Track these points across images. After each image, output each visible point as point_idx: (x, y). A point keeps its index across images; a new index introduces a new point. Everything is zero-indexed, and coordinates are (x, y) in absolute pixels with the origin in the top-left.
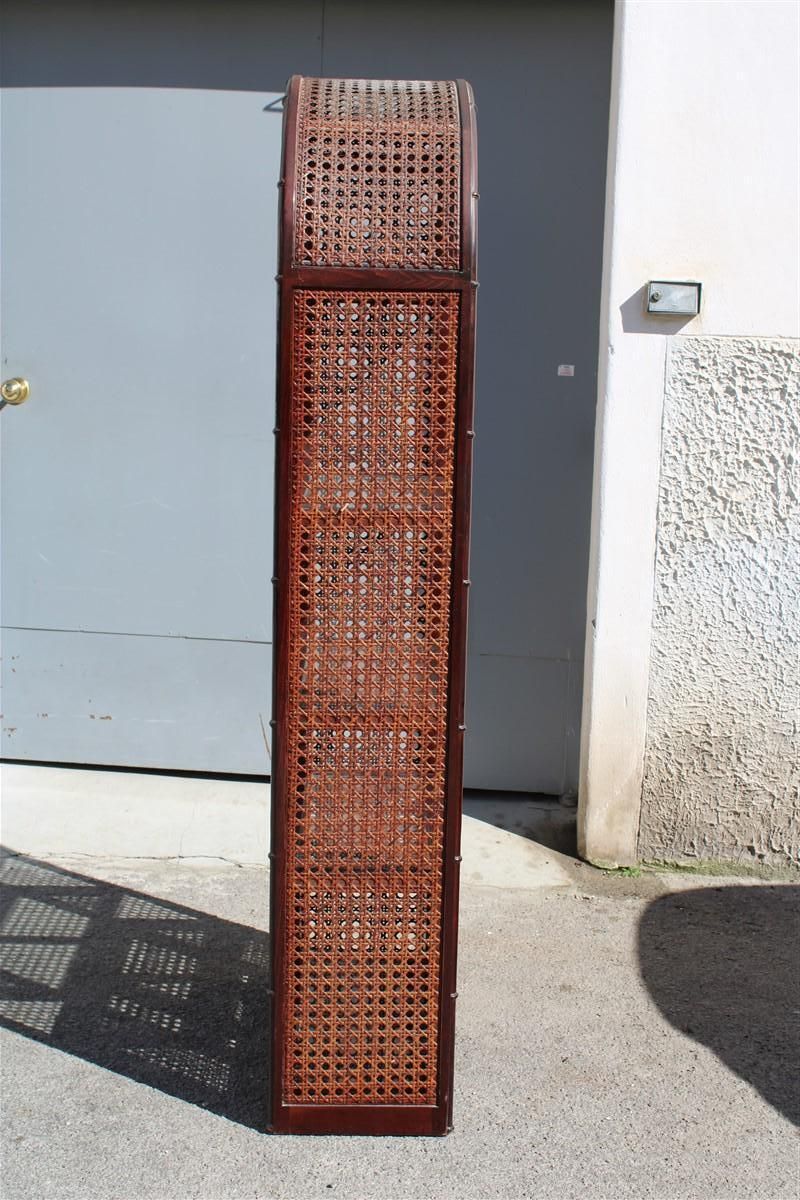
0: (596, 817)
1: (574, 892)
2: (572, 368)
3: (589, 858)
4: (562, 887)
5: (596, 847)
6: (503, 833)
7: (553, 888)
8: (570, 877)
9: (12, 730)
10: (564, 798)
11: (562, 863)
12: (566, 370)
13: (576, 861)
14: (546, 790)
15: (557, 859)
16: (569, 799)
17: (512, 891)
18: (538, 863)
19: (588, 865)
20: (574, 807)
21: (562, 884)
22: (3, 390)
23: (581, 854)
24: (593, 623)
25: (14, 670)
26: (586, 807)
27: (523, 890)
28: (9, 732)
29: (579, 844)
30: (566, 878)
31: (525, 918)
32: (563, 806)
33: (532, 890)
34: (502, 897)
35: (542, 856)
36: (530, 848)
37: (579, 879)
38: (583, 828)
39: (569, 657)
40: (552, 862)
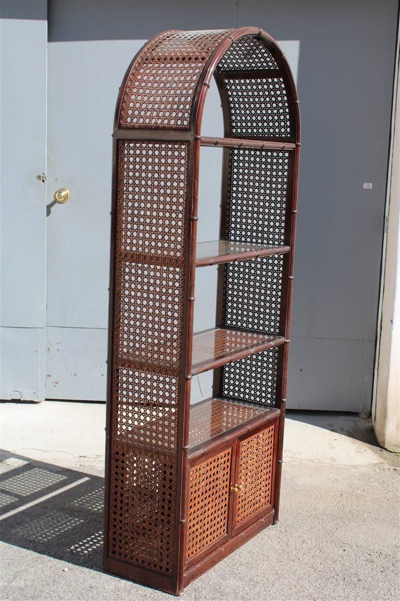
0: (391, 425)
1: (387, 467)
2: (371, 184)
3: (386, 447)
4: (380, 463)
5: (390, 441)
6: (336, 435)
7: (375, 464)
8: (381, 458)
9: (57, 383)
10: (362, 414)
11: (373, 450)
12: (368, 186)
13: (380, 449)
14: (352, 410)
15: (369, 448)
16: (365, 414)
17: (355, 467)
18: (361, 450)
19: (386, 451)
20: (369, 418)
21: (379, 462)
22: (57, 195)
23: (381, 445)
24: (392, 322)
25: (58, 350)
26: (385, 420)
27: (361, 466)
28: (55, 384)
29: (380, 440)
30: (379, 459)
31: (372, 482)
32: (363, 418)
33: (365, 466)
34: (352, 471)
35: (361, 446)
36: (353, 443)
37: (386, 459)
38: (383, 431)
39: (366, 339)
40: (368, 450)
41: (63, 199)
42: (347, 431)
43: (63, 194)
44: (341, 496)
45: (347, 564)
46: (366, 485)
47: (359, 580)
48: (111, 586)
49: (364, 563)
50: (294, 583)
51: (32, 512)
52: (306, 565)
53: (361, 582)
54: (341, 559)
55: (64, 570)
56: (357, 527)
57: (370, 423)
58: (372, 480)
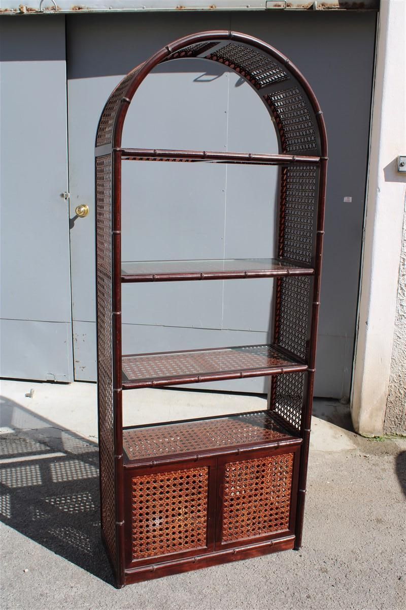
0: (365, 414)
1: (358, 453)
2: (351, 198)
3: (360, 432)
4: (352, 450)
5: (364, 428)
6: (317, 420)
7: (348, 451)
8: (354, 444)
9: (84, 368)
10: (342, 400)
11: (348, 435)
12: (348, 199)
13: (354, 434)
14: (332, 396)
15: (345, 434)
16: (345, 400)
17: (330, 453)
18: (337, 436)
19: (360, 436)
20: (347, 404)
21: (352, 448)
22: (77, 210)
23: (356, 430)
24: (367, 323)
25: (84, 341)
26: (360, 409)
27: (335, 452)
28: (82, 368)
29: (355, 426)
30: (352, 445)
31: (342, 471)
32: (343, 404)
33: (338, 453)
34: (326, 457)
35: (338, 432)
36: (331, 428)
37: (358, 444)
38: (358, 419)
39: (346, 335)
40: (344, 435)
41: (83, 213)
42: (327, 416)
43: (82, 209)
44: (311, 487)
45: (300, 574)
46: (336, 474)
47: (308, 597)
48: (61, 594)
49: (317, 573)
50: (242, 598)
51: (25, 497)
52: (259, 574)
53: (309, 599)
54: (295, 567)
55: (24, 571)
56: (319, 526)
57: (348, 409)
58: (343, 468)
